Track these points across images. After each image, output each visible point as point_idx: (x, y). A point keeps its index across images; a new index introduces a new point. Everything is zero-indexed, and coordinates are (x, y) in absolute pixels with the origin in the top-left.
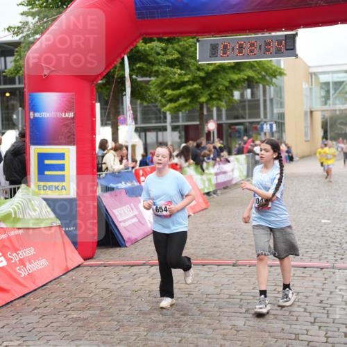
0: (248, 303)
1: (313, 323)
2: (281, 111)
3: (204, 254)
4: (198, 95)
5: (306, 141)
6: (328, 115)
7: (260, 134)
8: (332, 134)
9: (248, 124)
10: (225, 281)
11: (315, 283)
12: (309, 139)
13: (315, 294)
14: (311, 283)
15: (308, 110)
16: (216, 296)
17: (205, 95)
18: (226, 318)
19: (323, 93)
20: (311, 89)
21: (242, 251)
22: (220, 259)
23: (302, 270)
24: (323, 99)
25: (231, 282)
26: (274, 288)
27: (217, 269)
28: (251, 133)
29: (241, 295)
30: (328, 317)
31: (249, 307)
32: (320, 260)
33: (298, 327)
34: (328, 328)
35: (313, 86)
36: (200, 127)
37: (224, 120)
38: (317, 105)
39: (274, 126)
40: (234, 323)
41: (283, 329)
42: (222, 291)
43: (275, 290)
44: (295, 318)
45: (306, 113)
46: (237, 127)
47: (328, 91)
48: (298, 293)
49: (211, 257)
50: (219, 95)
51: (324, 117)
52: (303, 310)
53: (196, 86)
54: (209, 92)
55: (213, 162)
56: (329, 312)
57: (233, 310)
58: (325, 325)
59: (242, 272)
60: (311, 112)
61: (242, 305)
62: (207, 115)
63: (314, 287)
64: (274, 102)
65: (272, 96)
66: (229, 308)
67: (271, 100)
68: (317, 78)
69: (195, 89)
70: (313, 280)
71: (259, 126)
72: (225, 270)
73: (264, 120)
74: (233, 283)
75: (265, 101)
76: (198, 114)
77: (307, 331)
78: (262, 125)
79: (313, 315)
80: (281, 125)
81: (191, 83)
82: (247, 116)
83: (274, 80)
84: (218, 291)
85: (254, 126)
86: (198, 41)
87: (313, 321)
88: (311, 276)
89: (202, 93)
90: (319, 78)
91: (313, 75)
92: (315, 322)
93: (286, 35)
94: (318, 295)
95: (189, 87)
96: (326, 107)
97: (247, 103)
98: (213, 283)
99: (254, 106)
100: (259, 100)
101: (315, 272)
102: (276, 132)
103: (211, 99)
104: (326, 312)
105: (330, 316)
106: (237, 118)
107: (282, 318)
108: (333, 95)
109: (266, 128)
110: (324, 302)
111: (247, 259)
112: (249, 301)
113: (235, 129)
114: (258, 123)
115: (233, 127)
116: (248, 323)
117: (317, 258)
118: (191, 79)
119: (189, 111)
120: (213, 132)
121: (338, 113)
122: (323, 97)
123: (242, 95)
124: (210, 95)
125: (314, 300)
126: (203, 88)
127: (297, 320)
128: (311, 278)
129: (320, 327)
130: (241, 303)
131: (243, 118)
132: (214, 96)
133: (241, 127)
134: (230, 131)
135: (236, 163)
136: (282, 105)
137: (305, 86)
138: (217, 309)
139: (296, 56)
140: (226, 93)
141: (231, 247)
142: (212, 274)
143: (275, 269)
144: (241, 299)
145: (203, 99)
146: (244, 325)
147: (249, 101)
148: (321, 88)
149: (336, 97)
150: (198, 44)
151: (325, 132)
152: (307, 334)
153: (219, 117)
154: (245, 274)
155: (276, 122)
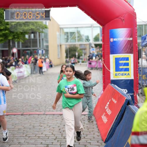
0: (27, 132)
1: (55, 139)
2: (47, 44)
3: (8, 110)
4: (8, 36)
5: (59, 58)
6: (68, 47)
7: (37, 55)
8: (70, 55)
9: (32, 50)
10: (17, 122)
11: (57, 122)
12: (60, 57)
13: (57, 126)
14: (56, 122)
15: (59, 44)
16: (12, 129)
17: (11, 36)
18: (16, 139)
19: (66, 37)
20: (60, 35)
21: (26, 108)
22: (15, 112)
23: (53, 116)
24: (66, 40)
25: (20, 123)
26: (39, 124)
27: (14, 117)
28: (33, 54)
29: (24, 128)
30: (62, 136)
31: (27, 134)
32: (61, 111)
33: (48, 141)
34: (62, 141)
35: (61, 34)
36: (9, 51)
37: (21, 48)
38: (63, 42)
39: (44, 51)
40: (20, 141)
41: (42, 143)
42: (16, 127)
43: (40, 125)
44: (47, 138)
45: (58, 46)
46: (27, 51)
47: (68, 36)
48: (50, 126)
49: (11, 112)
50: (18, 36)
51: (66, 48)
52: (51, 134)
53: (7, 32)
54: (13, 35)
55: (15, 67)
56: (63, 134)
57: (19, 136)
58: (60, 140)
59: (25, 118)
60: (61, 45)
61: (24, 133)
62: (12, 45)
63: (57, 123)
64: (44, 40)
65: (43, 37)
66: (18, 134)
67: (43, 39)
68: (63, 30)
69: (7, 33)
70: (57, 120)
71: (37, 51)
72: (17, 118)
73: (39, 48)
74: (21, 123)
75: (40, 40)
76: (7, 45)
77: (52, 143)
78: (38, 51)
79: (56, 136)
80: (47, 51)
81: (5, 30)
82: (32, 46)
83: (44, 30)
84: (13, 127)
85: (35, 51)
86: (4, 10)
87: (55, 138)
88: (56, 118)
89: (9, 35)
90: (64, 30)
91: (61, 29)
92: (56, 139)
93: (45, 11)
94: (59, 127)
95: (4, 32)
96: (67, 43)
97: (31, 41)
98: (11, 124)
99: (35, 42)
100: (37, 39)
101: (58, 116)
102: (45, 54)
103: (14, 38)
104: (61, 134)
105: (63, 136)
106: (27, 47)
107: (42, 138)
108: (70, 38)
109: (40, 52)
110: (61, 130)
111: (28, 111)
112: (28, 131)
113: (26, 52)
114: (36, 49)
115: (25, 51)
116: (26, 141)
117: (59, 110)
118: (5, 28)
119: (4, 43)
120: (16, 54)
121: (72, 46)
122: (66, 39)
123: (29, 37)
124: (14, 36)
125: (57, 129)
126: (10, 33)
127: (48, 138)
128: (56, 119)
129: (58, 141)
130: (23, 132)
131: (30, 47)
132: (16, 37)
133: (29, 52)
134: (24, 53)
135: (25, 68)
136: (47, 41)
137: (58, 33)
138: (12, 136)
139: (50, 20)
140: (21, 35)
141: (21, 107)
142: (11, 119)
143: (41, 116)
144: (24, 130)
145: (10, 38)
146: (24, 142)
147: (33, 39)
148: (65, 35)
149: (72, 39)
150: (4, 12)
151: (67, 54)
152: (52, 144)
153: (18, 46)
154: (27, 119)
155: (45, 50)
